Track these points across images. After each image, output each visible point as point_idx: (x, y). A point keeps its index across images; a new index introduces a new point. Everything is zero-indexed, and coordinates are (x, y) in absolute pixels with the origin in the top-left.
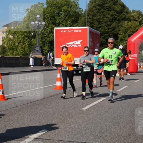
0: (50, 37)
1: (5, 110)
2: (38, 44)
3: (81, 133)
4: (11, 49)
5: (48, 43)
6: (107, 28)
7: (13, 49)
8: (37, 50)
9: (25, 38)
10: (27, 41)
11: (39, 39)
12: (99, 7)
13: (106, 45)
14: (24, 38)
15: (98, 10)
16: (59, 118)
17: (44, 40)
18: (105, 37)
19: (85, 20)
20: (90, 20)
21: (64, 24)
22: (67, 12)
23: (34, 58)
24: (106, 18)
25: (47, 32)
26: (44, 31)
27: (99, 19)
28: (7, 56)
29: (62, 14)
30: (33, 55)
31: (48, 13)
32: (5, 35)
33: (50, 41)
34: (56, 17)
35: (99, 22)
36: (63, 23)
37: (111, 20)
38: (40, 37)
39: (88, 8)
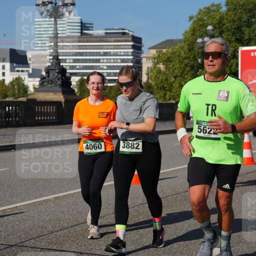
0: (231, 67)
7: (164, 88)
9: (186, 69)
10: (189, 74)
29: (254, 24)
31: (230, 22)
32: (152, 64)
34: (243, 29)
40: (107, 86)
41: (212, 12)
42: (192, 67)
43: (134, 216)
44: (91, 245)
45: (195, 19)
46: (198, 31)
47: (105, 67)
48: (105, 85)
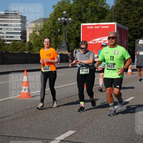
0: (76, 34)
1: (31, 108)
2: (64, 41)
3: (111, 135)
4: (37, 45)
5: (74, 39)
6: (134, 24)
7: (40, 45)
8: (64, 47)
9: (52, 35)
10: (53, 38)
11: (65, 35)
12: (126, 3)
13: (133, 41)
14: (50, 35)
15: (125, 6)
16: (87, 118)
17: (70, 37)
18: (132, 33)
19: (112, 16)
20: (116, 16)
21: (90, 21)
22: (94, 8)
23: (60, 55)
24: (134, 13)
25: (73, 29)
26: (70, 27)
27: (126, 15)
28: (34, 53)
29: (88, 11)
30: (59, 52)
31: (75, 9)
32: (32, 32)
33: (76, 37)
34: (82, 13)
35: (127, 18)
36: (89, 19)
37: (139, 16)
38: (66, 33)
39: (115, 4)
40: (6, 44)
41: (65, 4)
42: (55, 34)
43: (26, 115)
44: (3, 131)
45: (56, 7)
46: (58, 14)
47: (5, 33)
48: (5, 43)
